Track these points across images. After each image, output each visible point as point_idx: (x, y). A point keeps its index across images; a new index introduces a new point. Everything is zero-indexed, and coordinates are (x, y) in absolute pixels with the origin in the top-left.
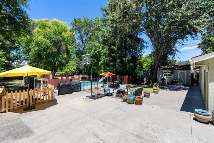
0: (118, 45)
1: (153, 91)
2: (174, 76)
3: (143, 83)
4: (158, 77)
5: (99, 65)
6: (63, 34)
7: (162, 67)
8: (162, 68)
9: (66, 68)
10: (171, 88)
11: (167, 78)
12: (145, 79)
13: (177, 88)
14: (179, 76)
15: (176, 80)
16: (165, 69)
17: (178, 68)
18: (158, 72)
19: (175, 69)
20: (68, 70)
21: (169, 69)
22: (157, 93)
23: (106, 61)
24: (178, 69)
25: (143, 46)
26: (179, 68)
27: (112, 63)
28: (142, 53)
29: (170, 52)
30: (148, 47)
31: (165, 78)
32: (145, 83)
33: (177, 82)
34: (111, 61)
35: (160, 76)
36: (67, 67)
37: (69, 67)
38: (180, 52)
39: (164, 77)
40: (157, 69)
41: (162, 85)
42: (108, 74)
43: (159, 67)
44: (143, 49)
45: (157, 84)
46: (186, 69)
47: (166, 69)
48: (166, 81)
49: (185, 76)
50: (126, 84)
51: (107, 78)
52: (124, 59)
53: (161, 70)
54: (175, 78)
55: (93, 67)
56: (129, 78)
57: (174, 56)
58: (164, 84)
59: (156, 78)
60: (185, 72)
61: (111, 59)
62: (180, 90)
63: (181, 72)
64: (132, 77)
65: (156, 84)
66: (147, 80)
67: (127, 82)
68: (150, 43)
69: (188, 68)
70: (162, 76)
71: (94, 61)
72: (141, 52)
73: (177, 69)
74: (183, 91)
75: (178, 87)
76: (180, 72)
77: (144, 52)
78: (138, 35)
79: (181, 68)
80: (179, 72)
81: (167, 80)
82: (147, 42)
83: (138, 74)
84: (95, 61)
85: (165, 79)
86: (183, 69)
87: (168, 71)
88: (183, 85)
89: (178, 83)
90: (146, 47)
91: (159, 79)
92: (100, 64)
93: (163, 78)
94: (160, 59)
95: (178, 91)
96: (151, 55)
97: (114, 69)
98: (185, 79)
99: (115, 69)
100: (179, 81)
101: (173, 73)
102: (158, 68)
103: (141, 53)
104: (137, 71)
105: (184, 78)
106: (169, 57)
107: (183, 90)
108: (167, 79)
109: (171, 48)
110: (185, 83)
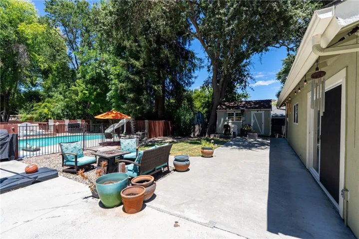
0: (144, 58)
1: (202, 152)
2: (245, 120)
3: (194, 135)
4: (217, 123)
5: (107, 98)
6: (21, 27)
7: (226, 103)
8: (224, 105)
9: (40, 106)
10: (241, 143)
11: (233, 123)
12: (197, 127)
13: (250, 143)
14: (252, 121)
15: (249, 128)
16: (230, 107)
17: (251, 105)
18: (218, 113)
19: (247, 108)
20: (46, 110)
21: (238, 107)
22: (210, 155)
23: (121, 91)
24: (252, 108)
25: (194, 66)
26: (253, 106)
27: (131, 95)
28: (193, 79)
29: (238, 79)
30: (203, 67)
31: (230, 124)
32: (196, 134)
33: (250, 131)
34: (130, 90)
35: (222, 120)
36: (43, 105)
37: (49, 105)
38: (254, 80)
39: (228, 123)
40: (217, 109)
41: (224, 138)
42: (114, 115)
43: (221, 104)
44: (194, 71)
45: (217, 135)
46: (265, 107)
47: (233, 107)
48: (232, 130)
49: (263, 121)
50: (160, 136)
51: (123, 125)
52: (156, 88)
53: (223, 108)
54: (246, 124)
55: (92, 103)
56: (166, 125)
57: (245, 86)
58: (227, 134)
59: (215, 124)
60: (262, 112)
61: (130, 86)
62: (256, 147)
63: (256, 112)
64: (173, 123)
65: (215, 136)
66: (200, 130)
67: (161, 133)
68: (207, 62)
69: (267, 106)
70: (225, 121)
71: (95, 90)
72: (190, 78)
73: (250, 108)
74: (262, 149)
75: (252, 140)
76: (255, 114)
77: (196, 78)
78: (186, 45)
79: (257, 106)
80: (253, 113)
81: (233, 128)
82: (201, 59)
83: (183, 117)
84: (98, 90)
85: (230, 127)
86: (259, 108)
87: (235, 111)
88: (260, 136)
89: (252, 134)
90: (200, 68)
91: (220, 126)
92: (109, 97)
93: (226, 123)
94: (222, 89)
95: (253, 149)
96: (207, 83)
97: (136, 106)
98: (263, 125)
99: (138, 107)
100: (252, 129)
101: (243, 114)
102: (219, 107)
103: (190, 80)
104: (181, 111)
105: (261, 124)
106: (237, 88)
107: (263, 147)
108: (233, 126)
109: (240, 72)
110: (262, 133)
